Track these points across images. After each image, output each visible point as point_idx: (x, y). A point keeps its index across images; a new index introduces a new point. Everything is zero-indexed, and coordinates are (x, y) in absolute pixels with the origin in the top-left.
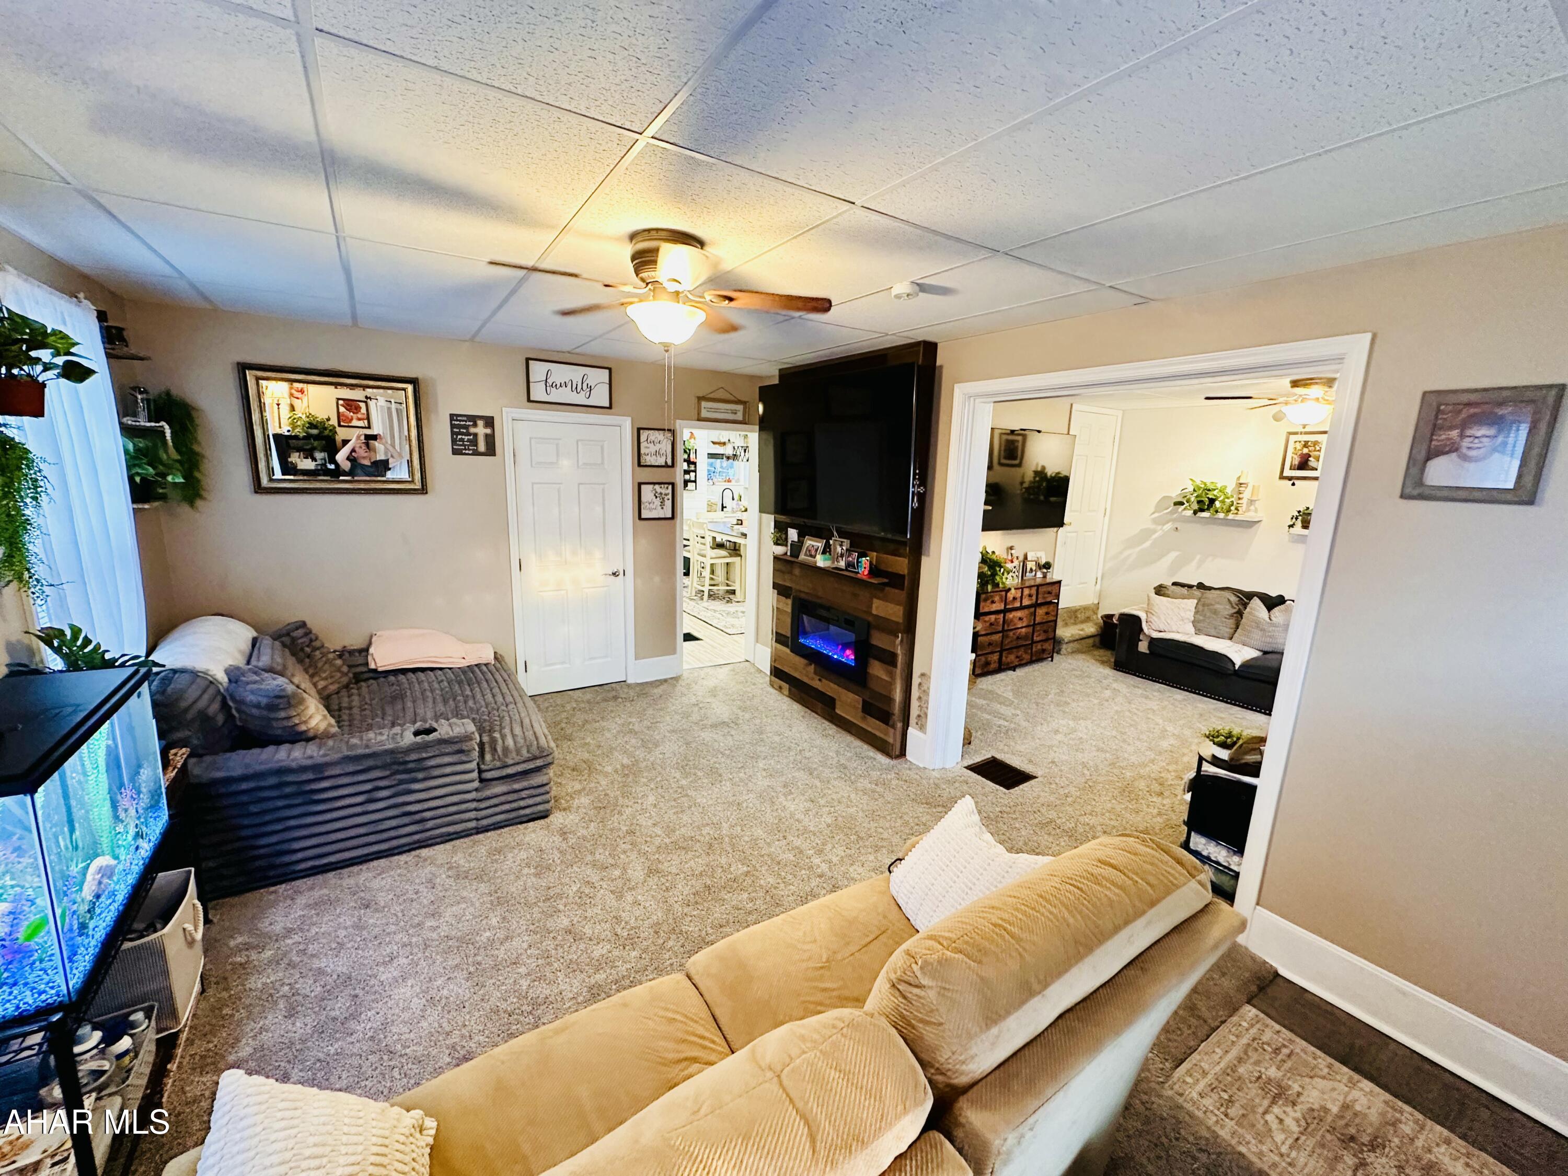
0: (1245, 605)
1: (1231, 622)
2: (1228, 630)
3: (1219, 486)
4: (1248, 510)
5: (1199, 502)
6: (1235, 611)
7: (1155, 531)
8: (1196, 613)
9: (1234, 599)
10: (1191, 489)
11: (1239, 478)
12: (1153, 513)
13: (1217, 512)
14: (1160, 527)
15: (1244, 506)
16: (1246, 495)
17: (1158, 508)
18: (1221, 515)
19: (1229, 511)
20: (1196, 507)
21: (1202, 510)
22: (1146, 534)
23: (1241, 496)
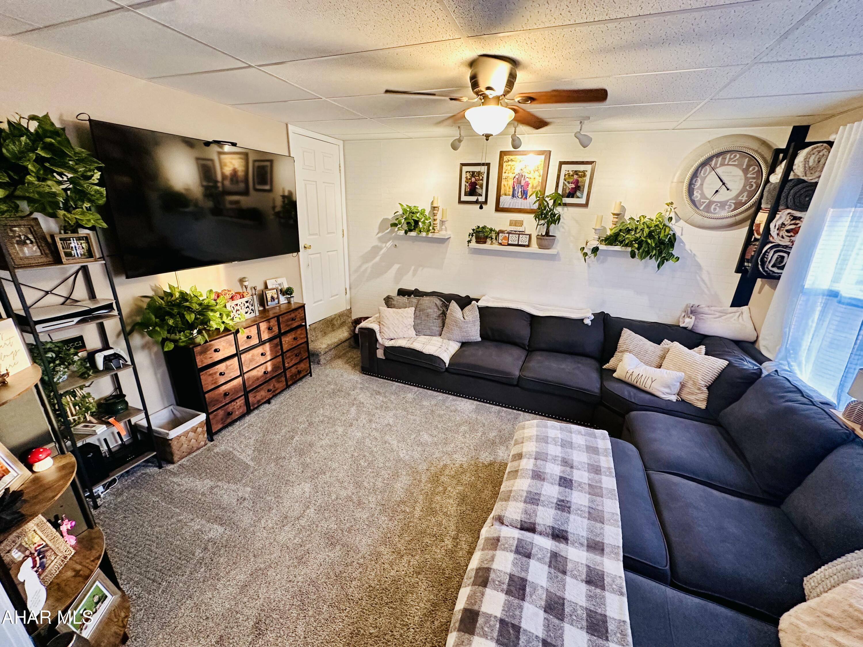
0: (447, 307)
1: (439, 322)
2: (438, 329)
3: (420, 209)
4: (441, 230)
5: (408, 223)
6: (440, 312)
7: (381, 248)
8: (415, 318)
9: (439, 303)
10: (401, 212)
11: (432, 202)
12: (378, 233)
13: (420, 231)
14: (384, 245)
15: (438, 225)
16: (439, 217)
17: (381, 229)
18: (424, 234)
19: (429, 230)
20: (405, 227)
21: (411, 230)
22: (375, 250)
23: (435, 218)
